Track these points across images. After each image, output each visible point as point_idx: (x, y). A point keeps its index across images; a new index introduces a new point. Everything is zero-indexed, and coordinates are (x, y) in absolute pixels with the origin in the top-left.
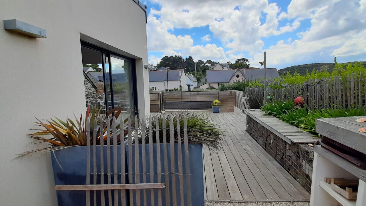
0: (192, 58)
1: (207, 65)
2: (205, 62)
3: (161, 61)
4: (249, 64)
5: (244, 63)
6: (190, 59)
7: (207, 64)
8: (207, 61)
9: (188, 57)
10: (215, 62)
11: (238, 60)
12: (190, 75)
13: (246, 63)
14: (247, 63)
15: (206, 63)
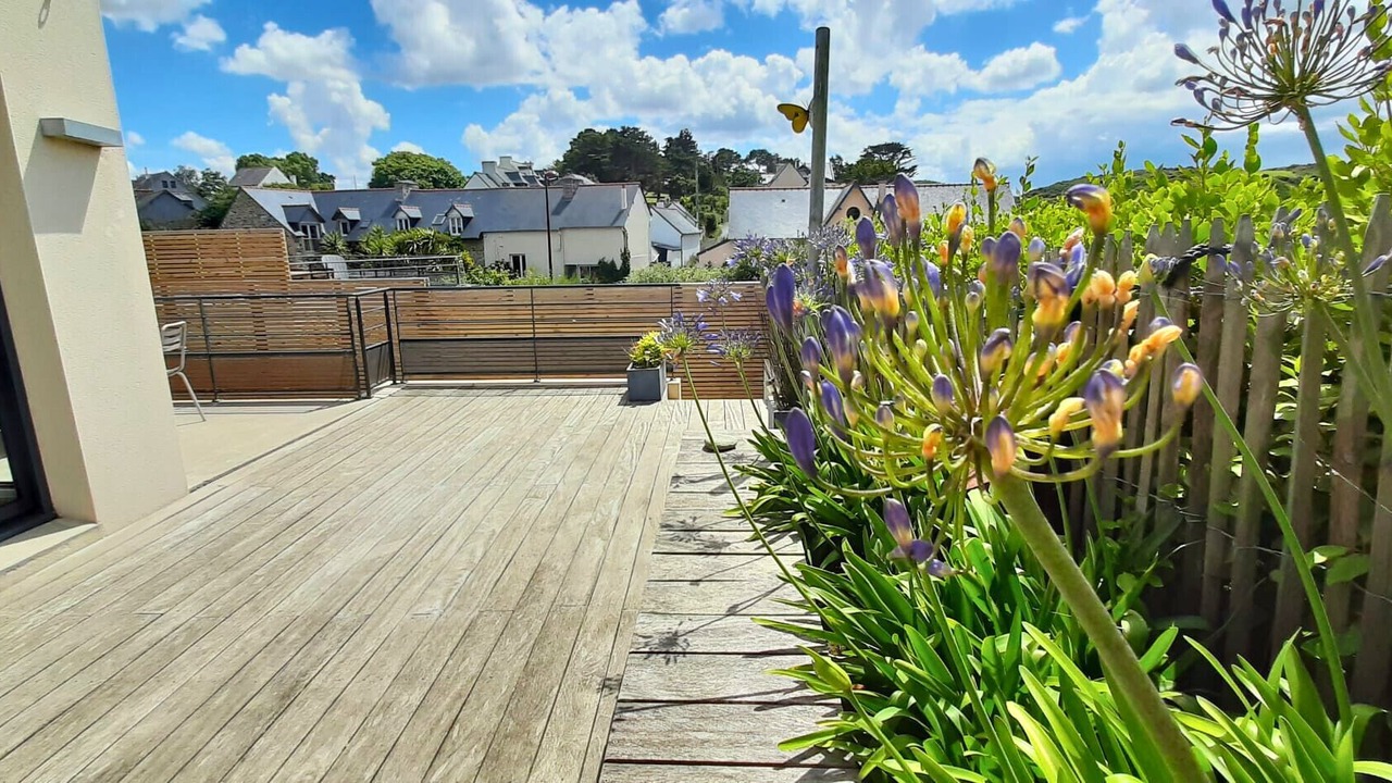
0: (693, 139)
1: (750, 167)
2: (743, 157)
3: (569, 148)
4: (913, 169)
5: (895, 162)
6: (683, 143)
7: (753, 166)
8: (753, 154)
9: (675, 135)
10: (783, 156)
11: (870, 151)
12: (672, 206)
13: (902, 162)
14: (906, 163)
15: (746, 161)
